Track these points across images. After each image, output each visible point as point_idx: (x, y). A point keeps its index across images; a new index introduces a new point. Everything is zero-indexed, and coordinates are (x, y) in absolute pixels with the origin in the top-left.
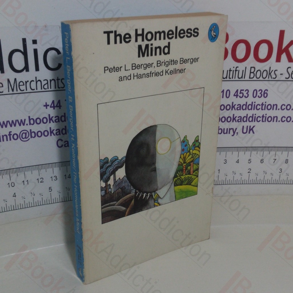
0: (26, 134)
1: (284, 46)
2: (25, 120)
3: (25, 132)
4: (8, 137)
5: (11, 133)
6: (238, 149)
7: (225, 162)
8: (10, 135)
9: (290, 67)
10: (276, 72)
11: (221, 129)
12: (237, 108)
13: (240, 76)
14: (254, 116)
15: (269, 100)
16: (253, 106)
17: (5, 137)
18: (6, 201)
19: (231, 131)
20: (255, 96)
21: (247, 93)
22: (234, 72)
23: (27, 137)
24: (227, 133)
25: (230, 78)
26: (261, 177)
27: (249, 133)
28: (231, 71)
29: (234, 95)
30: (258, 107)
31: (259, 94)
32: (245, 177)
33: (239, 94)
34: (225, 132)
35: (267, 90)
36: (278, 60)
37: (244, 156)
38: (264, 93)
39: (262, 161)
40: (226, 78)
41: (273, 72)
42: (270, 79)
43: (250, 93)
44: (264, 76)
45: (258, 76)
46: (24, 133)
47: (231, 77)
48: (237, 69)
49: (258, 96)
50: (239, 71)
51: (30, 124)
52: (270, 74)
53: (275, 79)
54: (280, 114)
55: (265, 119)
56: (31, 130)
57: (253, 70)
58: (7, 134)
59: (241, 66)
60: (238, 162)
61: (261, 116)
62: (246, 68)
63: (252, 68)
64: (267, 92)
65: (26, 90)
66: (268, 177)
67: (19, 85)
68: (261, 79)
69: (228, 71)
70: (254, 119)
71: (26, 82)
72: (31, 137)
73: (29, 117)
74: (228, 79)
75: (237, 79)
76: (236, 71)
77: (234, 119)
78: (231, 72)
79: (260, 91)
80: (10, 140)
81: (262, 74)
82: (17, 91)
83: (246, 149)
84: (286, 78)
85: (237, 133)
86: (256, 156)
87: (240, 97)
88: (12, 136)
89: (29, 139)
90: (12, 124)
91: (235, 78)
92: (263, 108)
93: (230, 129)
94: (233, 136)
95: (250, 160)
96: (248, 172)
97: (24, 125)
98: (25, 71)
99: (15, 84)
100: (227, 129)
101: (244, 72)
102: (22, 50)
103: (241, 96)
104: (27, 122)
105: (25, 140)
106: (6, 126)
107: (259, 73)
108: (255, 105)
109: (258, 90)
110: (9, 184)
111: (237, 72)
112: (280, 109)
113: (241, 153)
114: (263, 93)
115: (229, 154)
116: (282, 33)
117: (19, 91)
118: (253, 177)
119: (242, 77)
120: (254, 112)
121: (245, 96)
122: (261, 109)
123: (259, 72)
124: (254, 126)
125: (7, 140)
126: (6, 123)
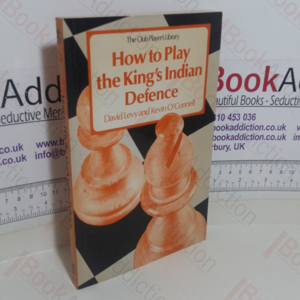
0: (57, 152)
1: (269, 78)
2: (57, 141)
3: (56, 150)
4: (43, 155)
5: (45, 152)
6: (230, 162)
7: (220, 173)
8: (44, 153)
9: (274, 96)
10: (263, 99)
11: (217, 146)
12: (230, 129)
13: (233, 103)
14: (244, 135)
15: (257, 122)
16: (244, 127)
17: (40, 156)
18: (39, 208)
19: (225, 148)
20: (245, 118)
21: (239, 117)
22: (229, 99)
23: (58, 154)
24: (221, 149)
25: (225, 105)
26: (249, 185)
27: (240, 149)
28: (226, 98)
29: (228, 118)
30: (248, 128)
31: (248, 117)
32: (236, 185)
34: (220, 148)
35: (255, 114)
36: (265, 90)
37: (235, 168)
38: (253, 117)
39: (250, 172)
40: (222, 104)
41: (260, 99)
42: (258, 105)
43: (242, 117)
44: (253, 103)
45: (248, 103)
46: (55, 152)
47: (226, 103)
48: (231, 97)
49: (248, 119)
50: (232, 99)
51: (61, 144)
52: (258, 101)
53: (261, 105)
54: (265, 133)
55: (253, 137)
56: (61, 149)
57: (243, 98)
58: (42, 152)
59: (234, 95)
60: (231, 173)
61: (250, 135)
62: (238, 96)
64: (255, 116)
65: (59, 117)
66: (255, 185)
67: (53, 113)
68: (250, 105)
69: (223, 99)
70: (244, 137)
71: (59, 110)
72: (61, 155)
73: (60, 139)
74: (223, 105)
75: (230, 105)
76: (230, 98)
78: (226, 100)
79: (250, 115)
80: (44, 157)
81: (251, 101)
82: (51, 117)
83: (237, 162)
84: (271, 104)
86: (246, 168)
88: (46, 154)
89: (59, 157)
90: (46, 144)
91: (229, 104)
92: (252, 129)
94: (226, 151)
95: (240, 171)
96: (239, 181)
97: (56, 145)
98: (58, 101)
99: (50, 113)
100: (222, 146)
101: (236, 100)
102: (57, 84)
103: (234, 119)
104: (58, 143)
105: (57, 157)
106: (41, 146)
107: (248, 100)
108: (245, 126)
109: (248, 114)
110: (42, 193)
111: (231, 100)
112: (266, 129)
113: (233, 166)
114: (251, 117)
115: (223, 166)
116: (268, 68)
117: (53, 118)
118: (243, 185)
120: (245, 132)
122: (250, 129)
124: (244, 144)
125: (42, 157)
126: (41, 144)
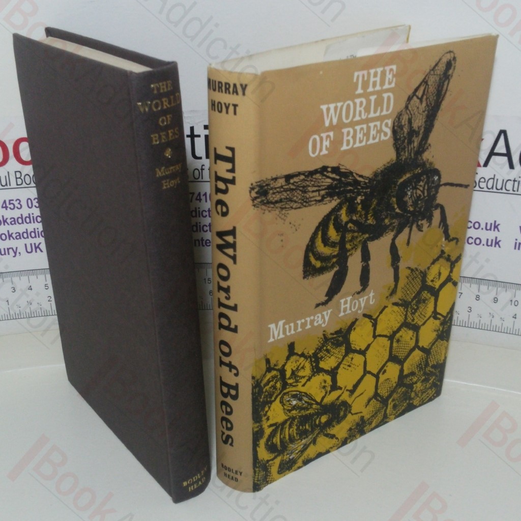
33: (8, 205)
63: (17, 173)
77: (10, 236)
85: (20, 253)
87: (10, 208)
93: (8, 249)
119: (6, 185)
121: (17, 208)
123: (27, 177)
